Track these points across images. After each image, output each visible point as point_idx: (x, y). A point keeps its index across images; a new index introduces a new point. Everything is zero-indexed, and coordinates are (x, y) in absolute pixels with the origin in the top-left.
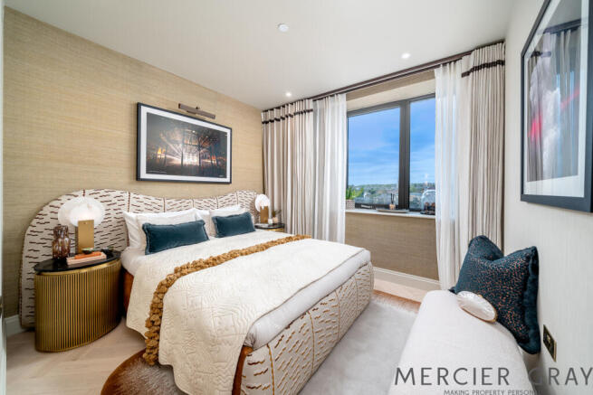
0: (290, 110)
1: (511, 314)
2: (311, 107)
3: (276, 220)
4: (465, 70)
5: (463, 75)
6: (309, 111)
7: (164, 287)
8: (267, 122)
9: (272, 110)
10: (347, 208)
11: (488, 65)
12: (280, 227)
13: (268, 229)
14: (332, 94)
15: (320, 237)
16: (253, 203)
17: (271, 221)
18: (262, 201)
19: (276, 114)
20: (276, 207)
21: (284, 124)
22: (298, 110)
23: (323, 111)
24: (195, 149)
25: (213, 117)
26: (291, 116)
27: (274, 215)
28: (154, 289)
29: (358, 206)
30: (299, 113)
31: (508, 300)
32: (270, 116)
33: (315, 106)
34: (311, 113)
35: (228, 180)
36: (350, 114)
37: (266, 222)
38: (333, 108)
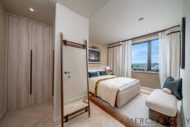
0: (115, 45)
1: (175, 92)
2: (122, 44)
3: (111, 73)
4: (168, 33)
5: (167, 35)
6: (121, 45)
7: (97, 83)
8: (109, 48)
9: (110, 45)
10: (132, 70)
11: (175, 32)
12: (113, 74)
13: (110, 75)
14: (128, 40)
15: (124, 76)
16: (105, 69)
17: (110, 73)
18: (108, 68)
19: (111, 46)
20: (111, 70)
21: (113, 48)
22: (117, 45)
23: (125, 45)
24: (94, 56)
25: (98, 48)
26: (116, 46)
27: (111, 71)
28: (96, 83)
29: (135, 70)
30: (118, 46)
31: (174, 89)
32: (109, 46)
33: (122, 43)
34: (122, 45)
35: (100, 63)
36: (133, 44)
37: (109, 73)
38: (128, 44)
